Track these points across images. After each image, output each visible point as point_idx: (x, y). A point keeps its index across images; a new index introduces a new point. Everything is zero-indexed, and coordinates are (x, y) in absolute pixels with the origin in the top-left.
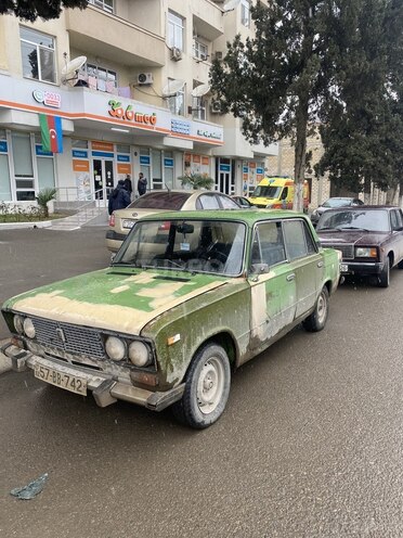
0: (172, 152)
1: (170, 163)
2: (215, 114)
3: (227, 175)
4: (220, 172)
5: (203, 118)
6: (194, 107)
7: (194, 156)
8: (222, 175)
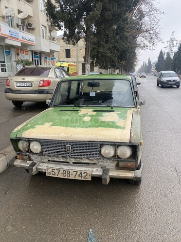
0: (10, 47)
1: (9, 53)
2: (29, 29)
3: (38, 60)
4: (34, 59)
5: (23, 30)
6: (19, 24)
7: (21, 50)
8: (35, 60)
